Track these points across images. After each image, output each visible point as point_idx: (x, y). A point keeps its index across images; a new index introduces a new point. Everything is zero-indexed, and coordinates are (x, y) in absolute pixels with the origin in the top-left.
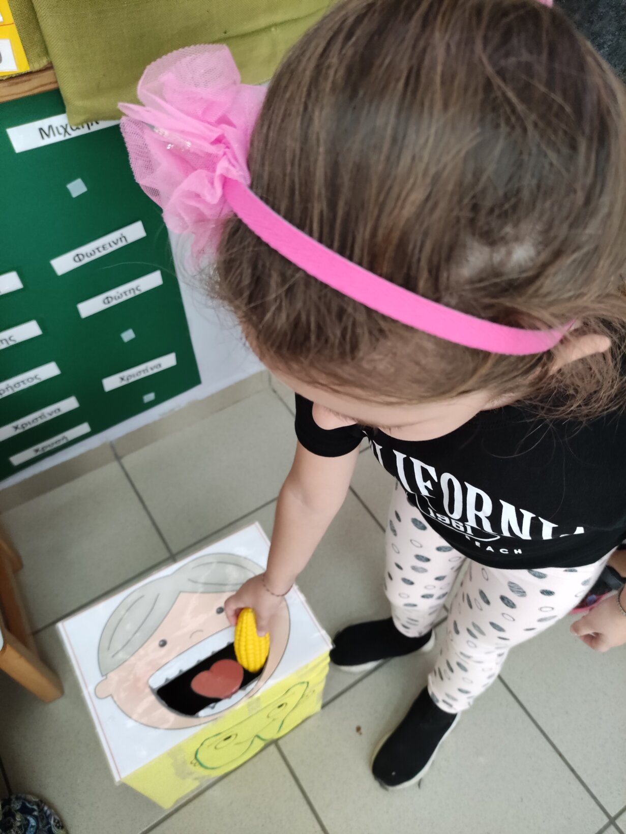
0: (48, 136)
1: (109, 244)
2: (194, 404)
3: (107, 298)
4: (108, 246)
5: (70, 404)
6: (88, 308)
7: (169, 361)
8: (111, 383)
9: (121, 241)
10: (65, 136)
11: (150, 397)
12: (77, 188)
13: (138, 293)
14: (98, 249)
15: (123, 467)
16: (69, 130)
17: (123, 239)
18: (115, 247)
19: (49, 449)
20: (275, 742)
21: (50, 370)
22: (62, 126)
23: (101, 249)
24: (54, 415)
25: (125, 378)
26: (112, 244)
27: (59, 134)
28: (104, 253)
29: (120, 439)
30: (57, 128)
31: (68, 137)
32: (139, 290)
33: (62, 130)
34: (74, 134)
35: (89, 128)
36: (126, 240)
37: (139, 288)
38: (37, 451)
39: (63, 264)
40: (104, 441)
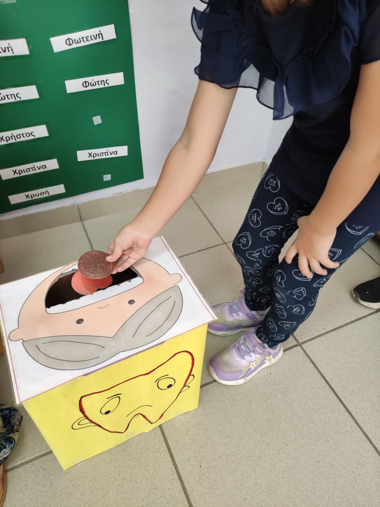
1: (91, 36)
2: (137, 192)
3: (86, 82)
4: (90, 38)
5: (52, 164)
6: (73, 86)
7: (123, 151)
8: (83, 156)
9: (99, 38)
11: (107, 178)
13: (106, 85)
14: (83, 38)
17: (100, 35)
18: (95, 41)
19: (36, 198)
21: (41, 131)
23: (85, 39)
24: (42, 170)
25: (92, 155)
26: (93, 38)
28: (87, 43)
29: (85, 204)
32: (108, 84)
36: (103, 39)
37: (108, 82)
38: (27, 196)
39: (59, 44)
40: (74, 203)
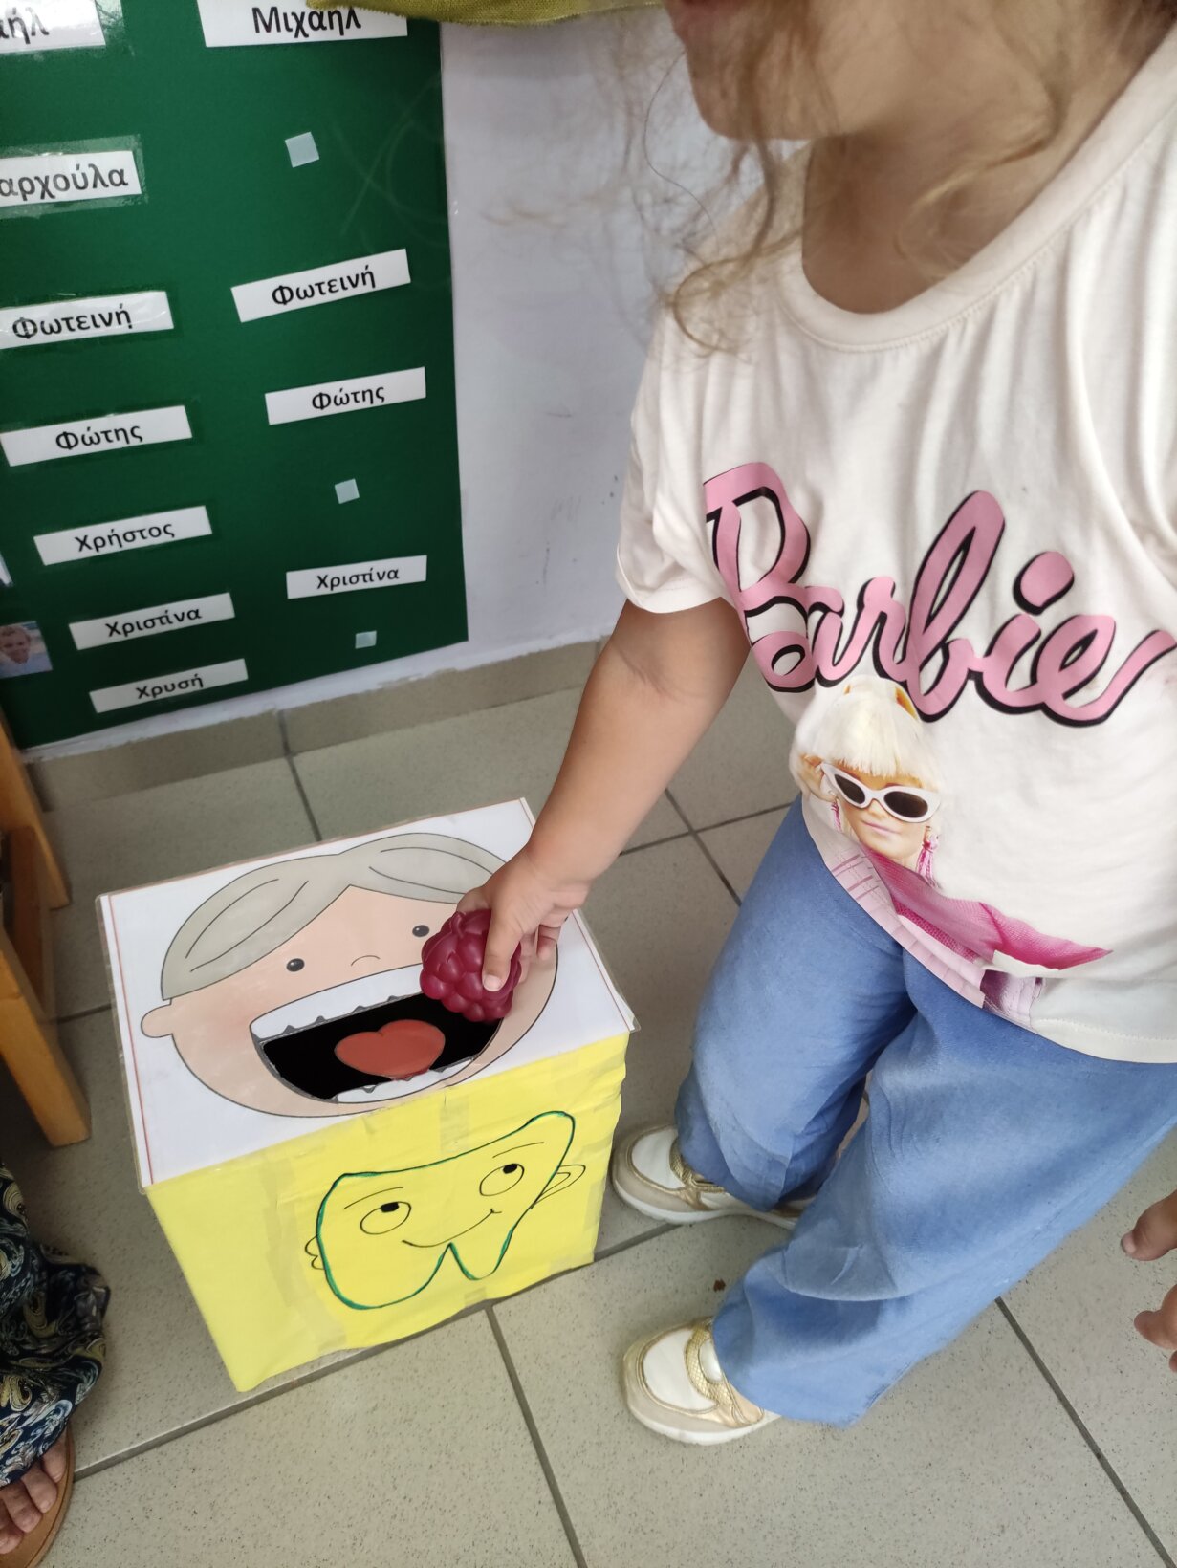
0: (268, 28)
1: (342, 280)
2: (448, 678)
3: (321, 395)
4: (338, 285)
5: (217, 607)
6: (287, 406)
7: (412, 569)
8: (301, 584)
9: (365, 283)
10: (297, 36)
11: (367, 639)
12: (302, 149)
13: (377, 402)
14: (319, 285)
15: (294, 771)
16: (306, 25)
17: (368, 277)
18: (351, 292)
19: (165, 695)
20: (488, 1306)
21: (191, 523)
22: (294, 14)
23: (325, 288)
24: (187, 623)
25: (328, 581)
26: (347, 283)
27: (289, 29)
28: (330, 297)
29: (299, 711)
30: (285, 15)
31: (301, 39)
32: (383, 399)
33: (293, 24)
34: (315, 36)
35: (342, 33)
36: (373, 285)
37: (381, 393)
38: (143, 692)
39: (254, 301)
40: (269, 707)
